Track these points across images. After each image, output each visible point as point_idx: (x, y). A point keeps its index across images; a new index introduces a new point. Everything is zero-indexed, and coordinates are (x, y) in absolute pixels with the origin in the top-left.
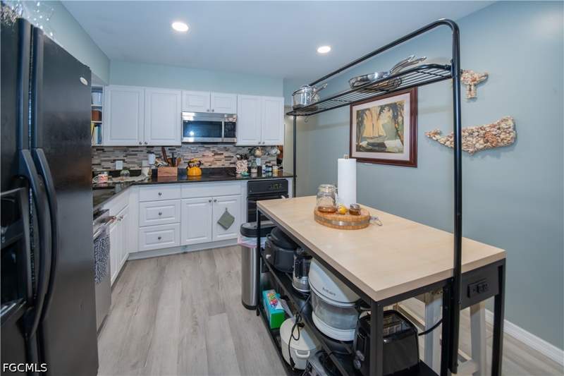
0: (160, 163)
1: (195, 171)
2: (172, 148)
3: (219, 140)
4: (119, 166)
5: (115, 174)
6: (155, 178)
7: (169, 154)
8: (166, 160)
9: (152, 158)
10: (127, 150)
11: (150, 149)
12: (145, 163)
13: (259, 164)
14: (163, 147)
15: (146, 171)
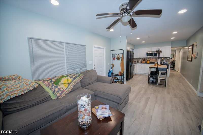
0: (142, 60)
1: (148, 62)
2: (144, 58)
3: (153, 56)
4: (136, 61)
5: (136, 62)
6: (141, 63)
7: (144, 59)
8: (143, 60)
9: (141, 60)
10: (137, 58)
11: (141, 58)
12: (140, 60)
13: (164, 61)
14: (143, 58)
15: (140, 62)
